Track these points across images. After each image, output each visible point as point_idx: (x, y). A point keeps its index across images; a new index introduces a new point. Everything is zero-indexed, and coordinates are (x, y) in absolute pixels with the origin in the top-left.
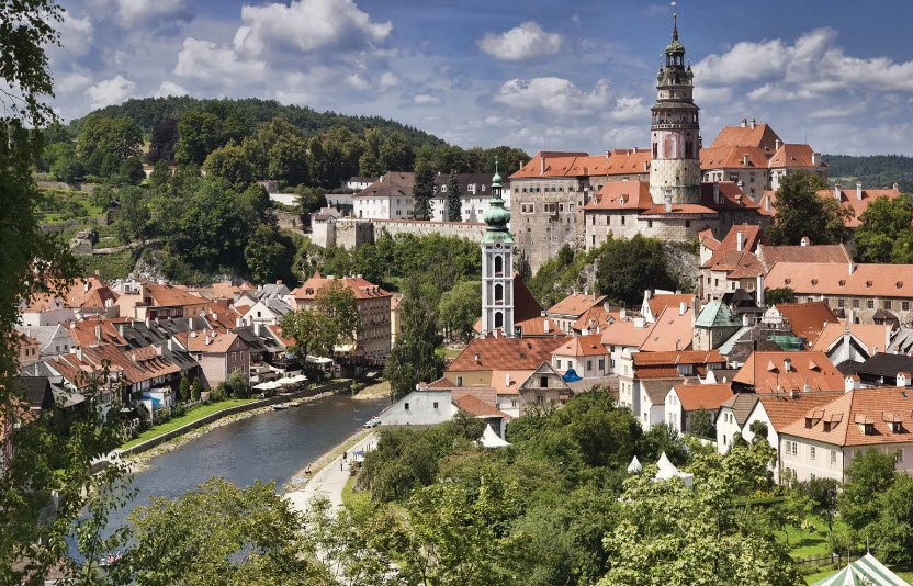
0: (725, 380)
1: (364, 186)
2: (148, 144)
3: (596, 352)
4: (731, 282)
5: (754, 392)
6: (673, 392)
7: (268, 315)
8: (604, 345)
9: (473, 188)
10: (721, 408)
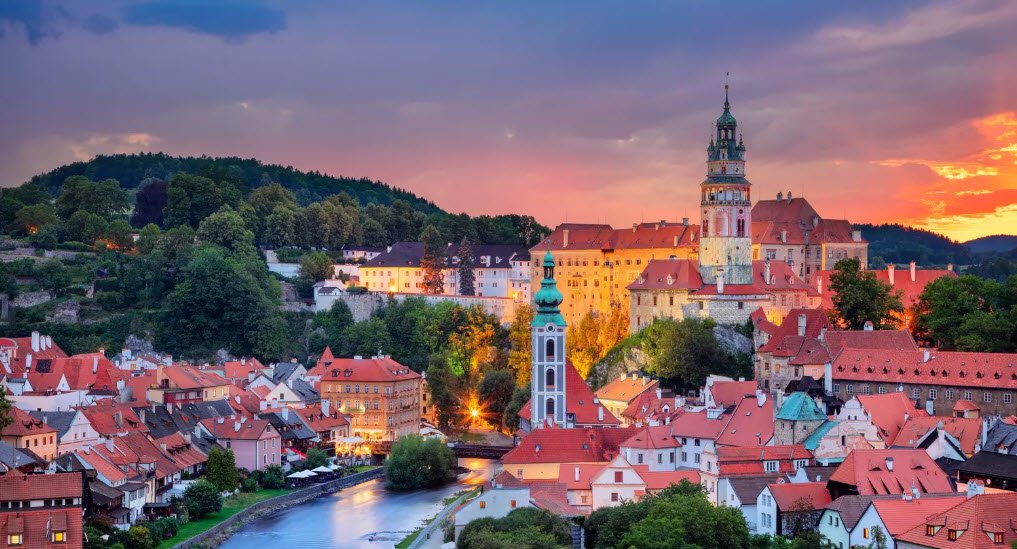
0: (818, 478)
1: (369, 257)
2: (133, 207)
3: (666, 444)
4: (793, 368)
5: (857, 493)
6: (766, 492)
7: (291, 396)
8: (674, 437)
9: (487, 260)
10: (824, 510)
